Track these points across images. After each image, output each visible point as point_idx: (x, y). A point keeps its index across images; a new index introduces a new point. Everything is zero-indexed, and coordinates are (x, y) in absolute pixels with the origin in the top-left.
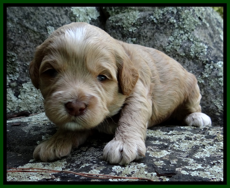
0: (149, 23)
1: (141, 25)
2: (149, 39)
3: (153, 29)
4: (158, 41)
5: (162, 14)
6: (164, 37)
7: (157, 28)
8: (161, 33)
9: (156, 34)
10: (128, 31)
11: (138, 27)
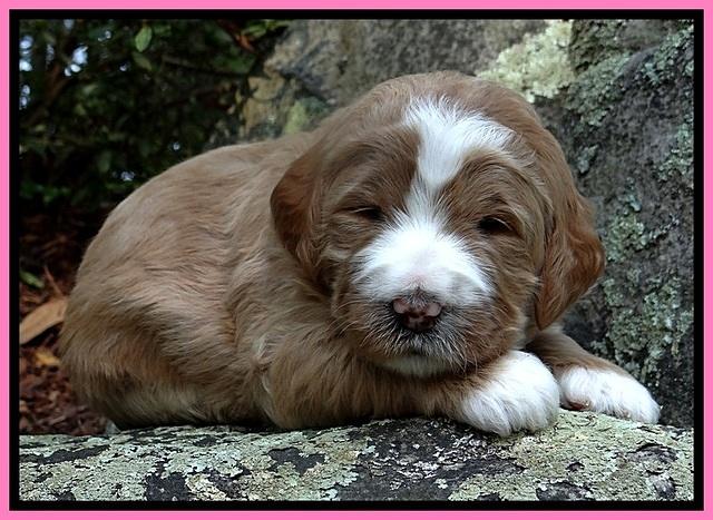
0: (638, 87)
1: (617, 100)
2: (630, 142)
3: (644, 108)
4: (646, 148)
6: (665, 132)
7: (656, 104)
8: (662, 117)
9: (649, 124)
10: (587, 123)
11: (611, 107)
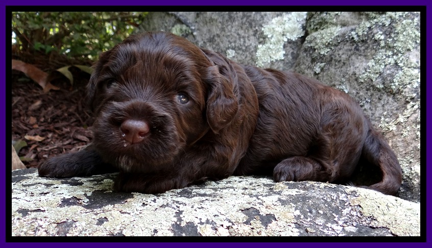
0: (347, 41)
1: (336, 45)
2: (342, 64)
3: (350, 50)
4: (352, 67)
5: (369, 28)
6: (362, 62)
7: (357, 49)
8: (360, 55)
9: (353, 57)
10: (319, 53)
11: (333, 48)
